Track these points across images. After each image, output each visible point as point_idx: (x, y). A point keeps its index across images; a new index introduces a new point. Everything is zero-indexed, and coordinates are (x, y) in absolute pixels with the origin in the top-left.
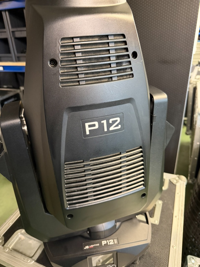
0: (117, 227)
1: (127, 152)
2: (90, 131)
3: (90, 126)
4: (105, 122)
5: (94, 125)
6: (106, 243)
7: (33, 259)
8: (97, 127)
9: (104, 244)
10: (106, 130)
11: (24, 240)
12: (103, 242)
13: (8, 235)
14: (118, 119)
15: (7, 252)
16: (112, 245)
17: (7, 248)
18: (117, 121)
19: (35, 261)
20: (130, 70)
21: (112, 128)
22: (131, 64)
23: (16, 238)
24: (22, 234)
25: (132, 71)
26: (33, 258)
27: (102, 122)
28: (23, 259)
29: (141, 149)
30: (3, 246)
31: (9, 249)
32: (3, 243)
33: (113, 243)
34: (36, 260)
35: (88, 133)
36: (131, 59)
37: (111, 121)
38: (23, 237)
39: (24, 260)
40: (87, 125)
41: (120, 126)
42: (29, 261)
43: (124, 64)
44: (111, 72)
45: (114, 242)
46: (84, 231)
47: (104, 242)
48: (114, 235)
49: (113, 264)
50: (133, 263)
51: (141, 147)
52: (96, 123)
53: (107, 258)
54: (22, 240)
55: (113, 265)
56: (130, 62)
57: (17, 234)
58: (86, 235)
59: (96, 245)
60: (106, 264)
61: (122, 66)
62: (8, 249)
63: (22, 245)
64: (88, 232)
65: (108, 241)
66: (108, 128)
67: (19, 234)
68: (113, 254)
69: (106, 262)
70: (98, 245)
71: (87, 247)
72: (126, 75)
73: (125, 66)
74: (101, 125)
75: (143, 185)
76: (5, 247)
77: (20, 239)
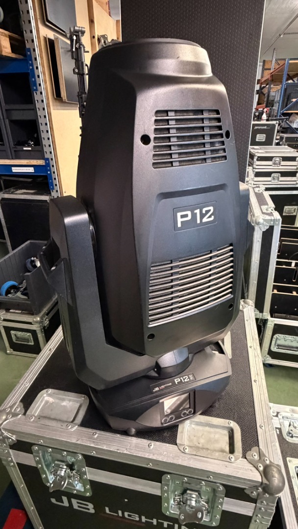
0: (190, 359)
1: (218, 250)
2: (182, 222)
3: (182, 217)
4: (198, 211)
5: (186, 216)
6: (179, 380)
7: (75, 424)
8: (189, 218)
9: (178, 382)
10: (198, 221)
11: (53, 402)
12: (175, 380)
13: (28, 400)
14: (211, 208)
15: (33, 421)
16: (187, 382)
17: (32, 416)
18: (210, 210)
19: (78, 426)
20: (222, 152)
21: (205, 220)
22: (224, 145)
23: (42, 401)
24: (49, 395)
25: (225, 152)
26: (75, 422)
27: (195, 211)
28: (60, 426)
29: (231, 248)
30: (25, 414)
31: (35, 416)
32: (23, 411)
33: (189, 380)
34: (80, 424)
35: (179, 225)
36: (224, 139)
37: (204, 211)
38: (51, 400)
39: (62, 427)
40: (179, 214)
41: (213, 217)
42: (70, 427)
43: (217, 145)
44: (205, 153)
45: (189, 378)
46: (149, 369)
47: (177, 381)
48: (187, 370)
49: (190, 408)
50: (211, 406)
51: (231, 245)
52: (189, 213)
53: (181, 400)
54: (52, 404)
55: (190, 410)
56: (223, 143)
57: (42, 396)
58: (153, 374)
59: (168, 385)
60: (180, 409)
61: (214, 147)
62: (34, 418)
63: (52, 410)
64: (156, 370)
65: (182, 378)
66: (201, 218)
67: (45, 395)
68: (189, 394)
69: (180, 408)
70: (170, 384)
71: (157, 389)
72: (219, 157)
73: (218, 146)
74: (194, 216)
75: (230, 293)
76: (28, 415)
77: (47, 402)
